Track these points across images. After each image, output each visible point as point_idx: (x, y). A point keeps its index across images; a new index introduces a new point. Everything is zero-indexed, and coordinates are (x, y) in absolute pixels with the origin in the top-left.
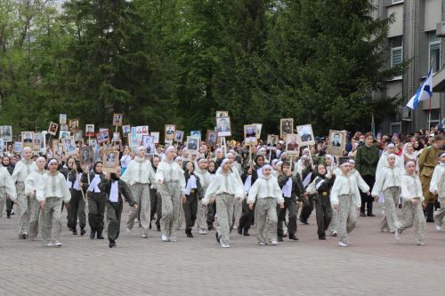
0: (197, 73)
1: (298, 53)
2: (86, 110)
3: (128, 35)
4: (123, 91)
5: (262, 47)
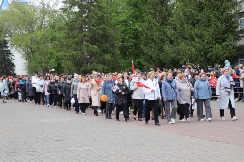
0: (130, 37)
1: (190, 21)
2: (75, 56)
3: (96, 16)
4: (94, 46)
5: (167, 21)
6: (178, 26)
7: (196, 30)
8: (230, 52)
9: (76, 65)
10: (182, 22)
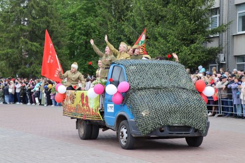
0: (80, 34)
1: (153, 18)
2: (9, 56)
3: (38, 7)
4: (35, 43)
5: (125, 16)
6: (138, 23)
7: (159, 29)
8: (199, 57)
9: (11, 65)
10: (143, 18)
